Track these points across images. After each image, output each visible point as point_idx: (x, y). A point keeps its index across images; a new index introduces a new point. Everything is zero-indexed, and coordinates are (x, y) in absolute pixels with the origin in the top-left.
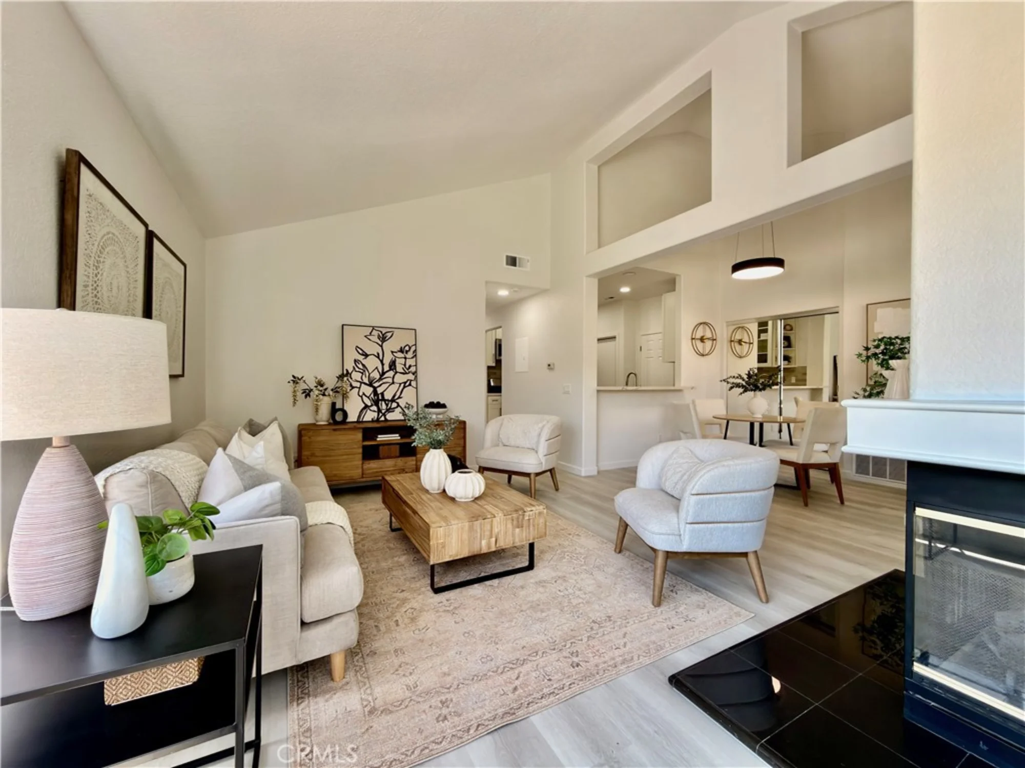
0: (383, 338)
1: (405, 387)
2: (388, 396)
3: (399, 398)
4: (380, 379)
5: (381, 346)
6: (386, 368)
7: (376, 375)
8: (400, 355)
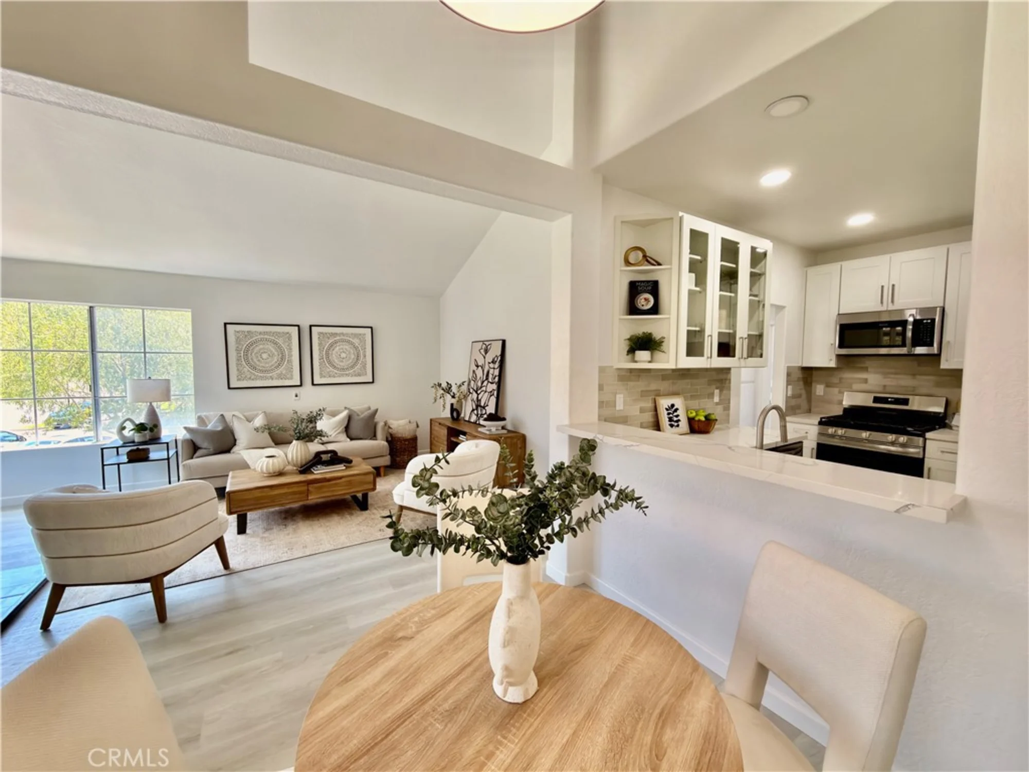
0: (486, 351)
1: (491, 396)
2: (482, 404)
3: (487, 405)
4: (481, 387)
5: (485, 358)
6: (485, 378)
7: (479, 384)
8: (492, 365)
